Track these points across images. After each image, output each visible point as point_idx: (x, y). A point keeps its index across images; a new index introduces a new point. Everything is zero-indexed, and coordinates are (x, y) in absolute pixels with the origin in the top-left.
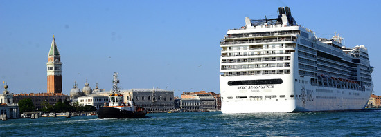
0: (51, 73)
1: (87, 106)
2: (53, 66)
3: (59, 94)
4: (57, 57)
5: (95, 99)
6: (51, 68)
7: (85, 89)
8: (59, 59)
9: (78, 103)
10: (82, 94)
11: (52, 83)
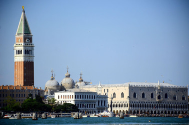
0: (20, 58)
1: (66, 104)
2: (22, 48)
3: (29, 87)
4: (28, 37)
5: (78, 95)
6: (19, 52)
7: (65, 82)
8: (31, 39)
9: (54, 100)
10: (61, 88)
11: (20, 72)
